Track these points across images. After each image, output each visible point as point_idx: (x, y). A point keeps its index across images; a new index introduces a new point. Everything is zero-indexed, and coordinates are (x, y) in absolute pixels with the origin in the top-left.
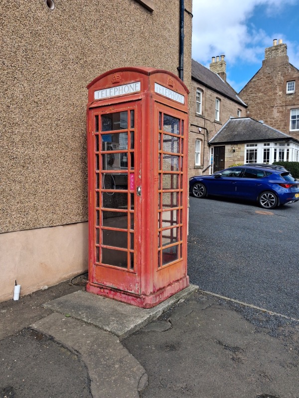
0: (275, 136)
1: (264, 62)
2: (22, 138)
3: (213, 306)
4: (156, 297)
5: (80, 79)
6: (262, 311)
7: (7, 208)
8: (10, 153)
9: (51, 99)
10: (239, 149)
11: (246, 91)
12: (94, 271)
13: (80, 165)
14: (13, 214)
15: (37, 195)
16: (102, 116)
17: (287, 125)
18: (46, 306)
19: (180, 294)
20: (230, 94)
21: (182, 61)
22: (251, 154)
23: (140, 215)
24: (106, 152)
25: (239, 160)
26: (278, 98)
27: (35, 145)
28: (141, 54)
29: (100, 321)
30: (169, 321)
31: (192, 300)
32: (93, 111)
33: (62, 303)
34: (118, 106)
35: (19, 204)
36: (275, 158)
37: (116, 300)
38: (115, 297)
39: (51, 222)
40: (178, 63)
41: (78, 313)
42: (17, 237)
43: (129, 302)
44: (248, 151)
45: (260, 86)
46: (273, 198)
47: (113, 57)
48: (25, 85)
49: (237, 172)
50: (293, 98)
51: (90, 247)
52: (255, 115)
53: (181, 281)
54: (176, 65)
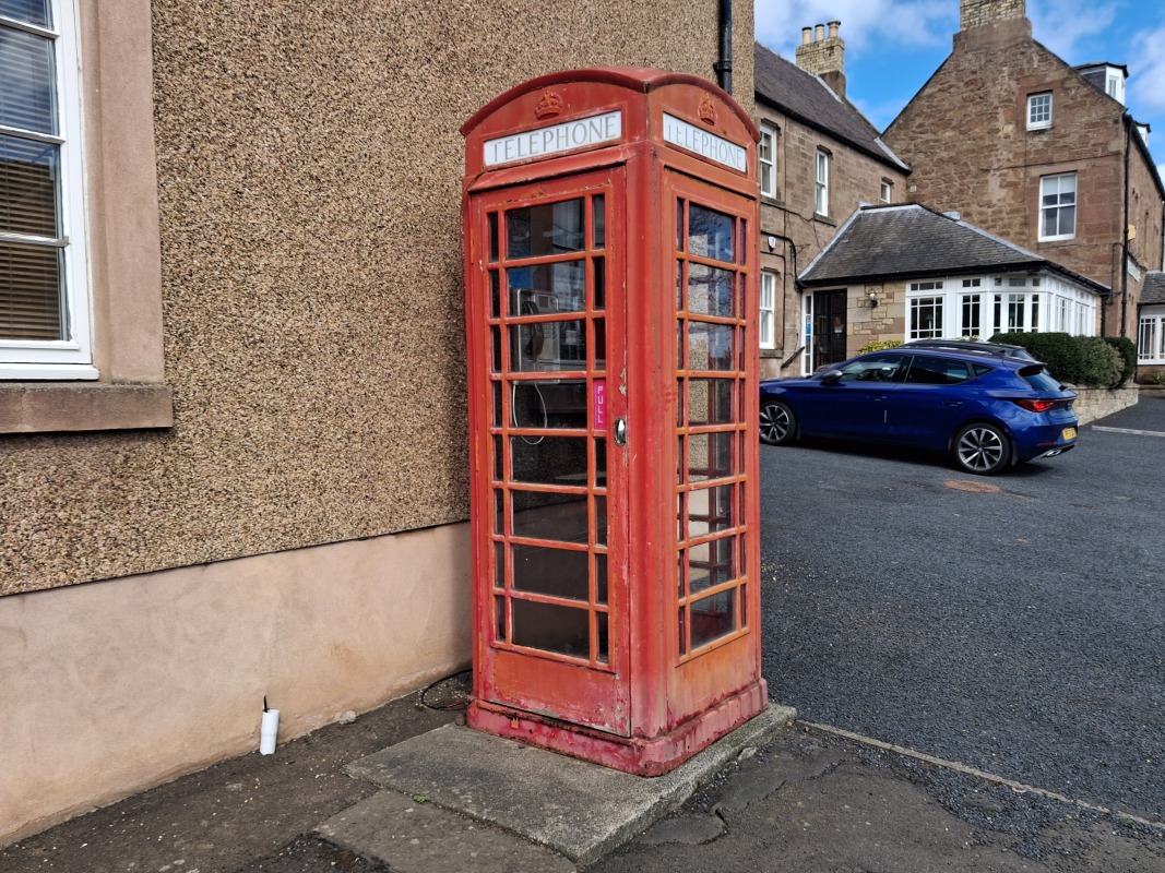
0: (998, 258)
1: (956, 38)
2: (277, 281)
3: (842, 768)
4: (675, 741)
5: (437, 106)
6: (990, 781)
7: (239, 486)
8: (244, 329)
9: (355, 167)
10: (890, 296)
11: (906, 126)
12: (491, 667)
13: (441, 356)
14: (256, 503)
15: (321, 449)
16: (508, 213)
17: (1029, 223)
18: (354, 771)
19: (744, 735)
20: (857, 135)
21: (726, 45)
22: (926, 312)
23: (623, 501)
24: (519, 318)
25: (888, 330)
26: (1000, 143)
27: (313, 301)
28: (608, 27)
29: (517, 814)
30: (717, 813)
31: (780, 750)
32: (479, 200)
33: (399, 762)
34: (555, 184)
35: (273, 476)
36: (997, 322)
37: (557, 752)
38: (554, 744)
39: (363, 526)
40: (715, 50)
41: (450, 791)
42: (268, 572)
43: (596, 758)
44: (914, 302)
45: (946, 111)
46: (996, 443)
47: (531, 40)
48: (285, 129)
49: (887, 367)
50: (1046, 144)
51: (477, 596)
52: (934, 195)
53: (744, 696)
54: (711, 56)
